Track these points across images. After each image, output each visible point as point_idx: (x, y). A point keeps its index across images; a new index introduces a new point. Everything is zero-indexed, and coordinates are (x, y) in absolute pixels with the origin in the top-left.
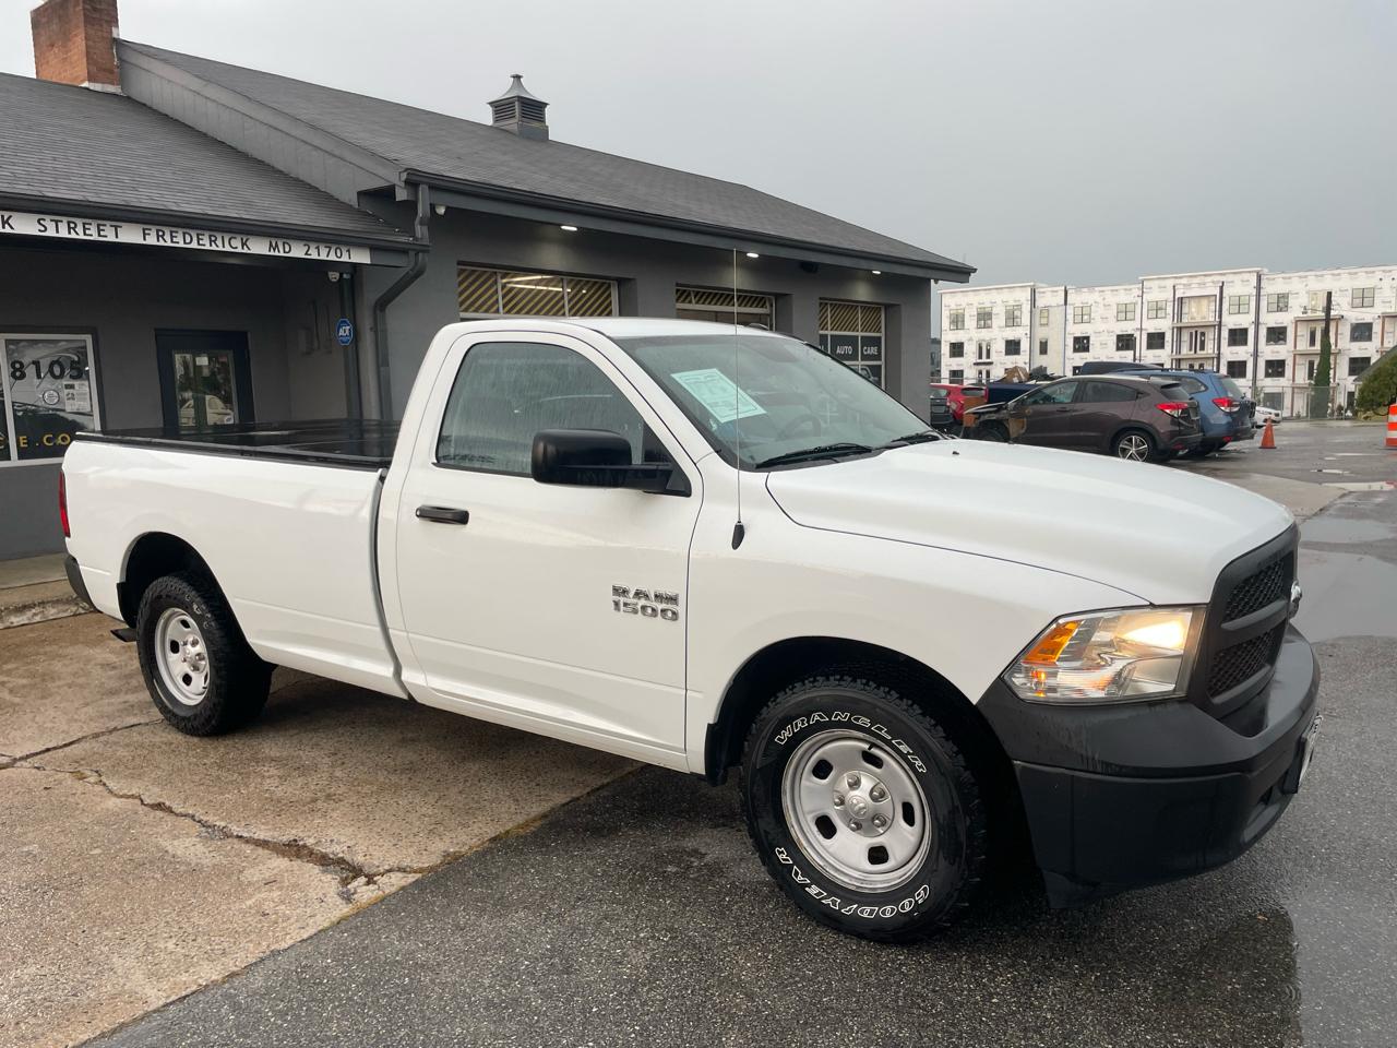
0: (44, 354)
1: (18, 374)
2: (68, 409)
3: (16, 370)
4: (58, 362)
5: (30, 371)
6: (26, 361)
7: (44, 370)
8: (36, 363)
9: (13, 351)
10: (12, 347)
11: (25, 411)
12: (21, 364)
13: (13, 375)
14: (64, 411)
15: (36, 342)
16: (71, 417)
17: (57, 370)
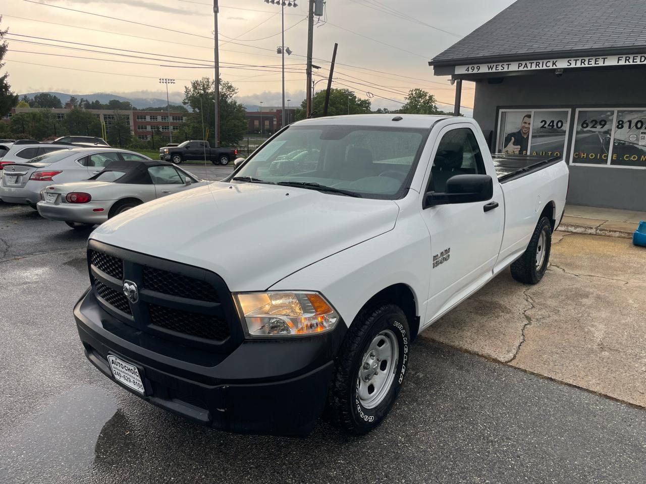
0: (635, 118)
1: (620, 126)
2: (640, 144)
3: (619, 124)
4: (640, 121)
5: (626, 125)
6: (625, 120)
7: (633, 125)
8: (630, 122)
9: (620, 116)
10: (620, 114)
11: (619, 143)
12: (623, 122)
13: (618, 127)
14: (638, 144)
15: (632, 111)
16: (640, 148)
17: (639, 125)
